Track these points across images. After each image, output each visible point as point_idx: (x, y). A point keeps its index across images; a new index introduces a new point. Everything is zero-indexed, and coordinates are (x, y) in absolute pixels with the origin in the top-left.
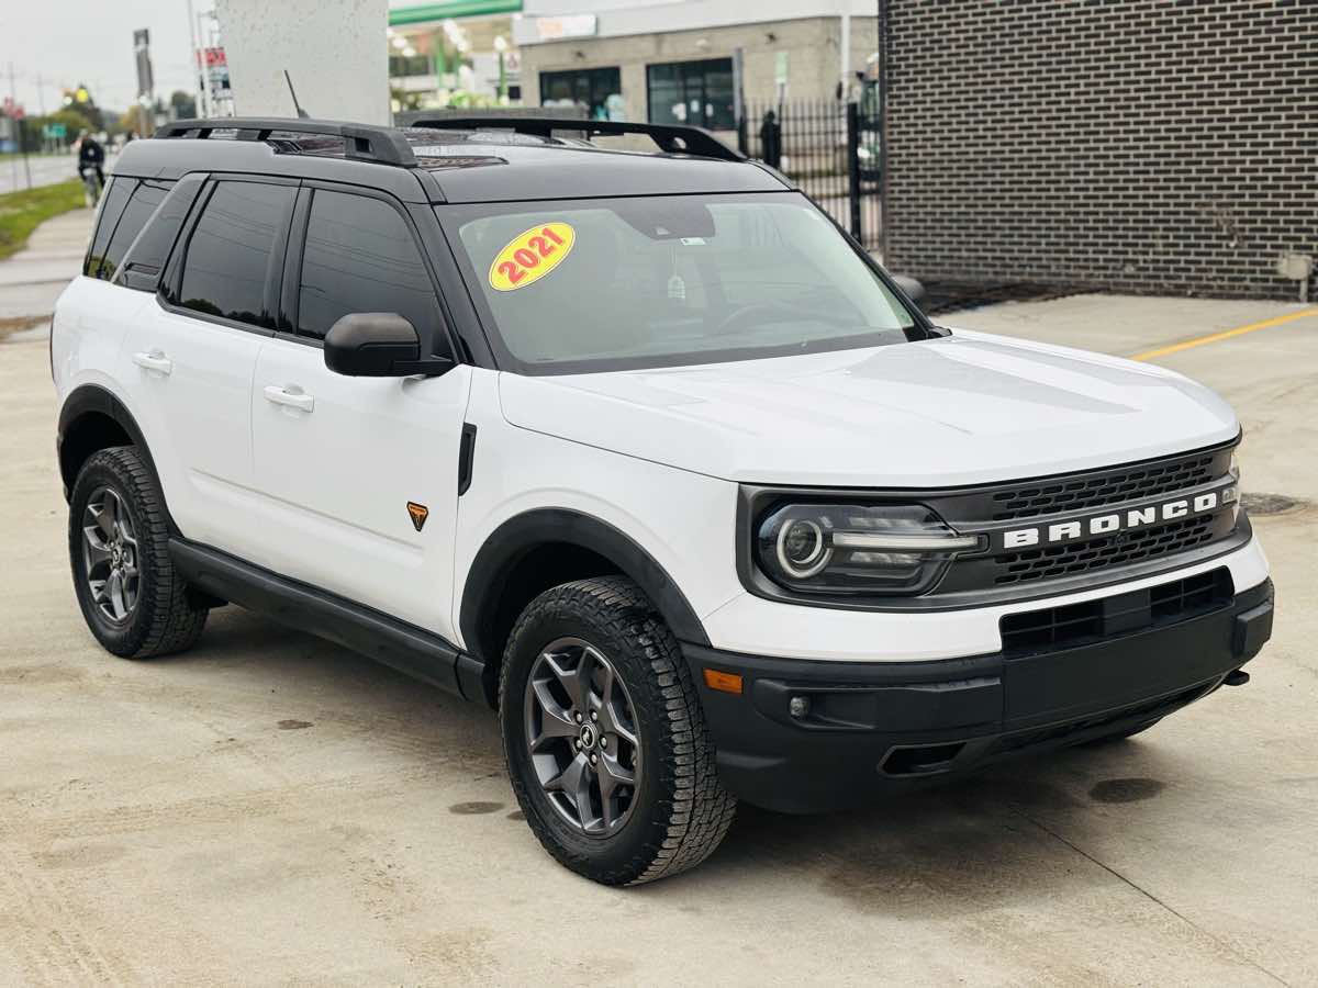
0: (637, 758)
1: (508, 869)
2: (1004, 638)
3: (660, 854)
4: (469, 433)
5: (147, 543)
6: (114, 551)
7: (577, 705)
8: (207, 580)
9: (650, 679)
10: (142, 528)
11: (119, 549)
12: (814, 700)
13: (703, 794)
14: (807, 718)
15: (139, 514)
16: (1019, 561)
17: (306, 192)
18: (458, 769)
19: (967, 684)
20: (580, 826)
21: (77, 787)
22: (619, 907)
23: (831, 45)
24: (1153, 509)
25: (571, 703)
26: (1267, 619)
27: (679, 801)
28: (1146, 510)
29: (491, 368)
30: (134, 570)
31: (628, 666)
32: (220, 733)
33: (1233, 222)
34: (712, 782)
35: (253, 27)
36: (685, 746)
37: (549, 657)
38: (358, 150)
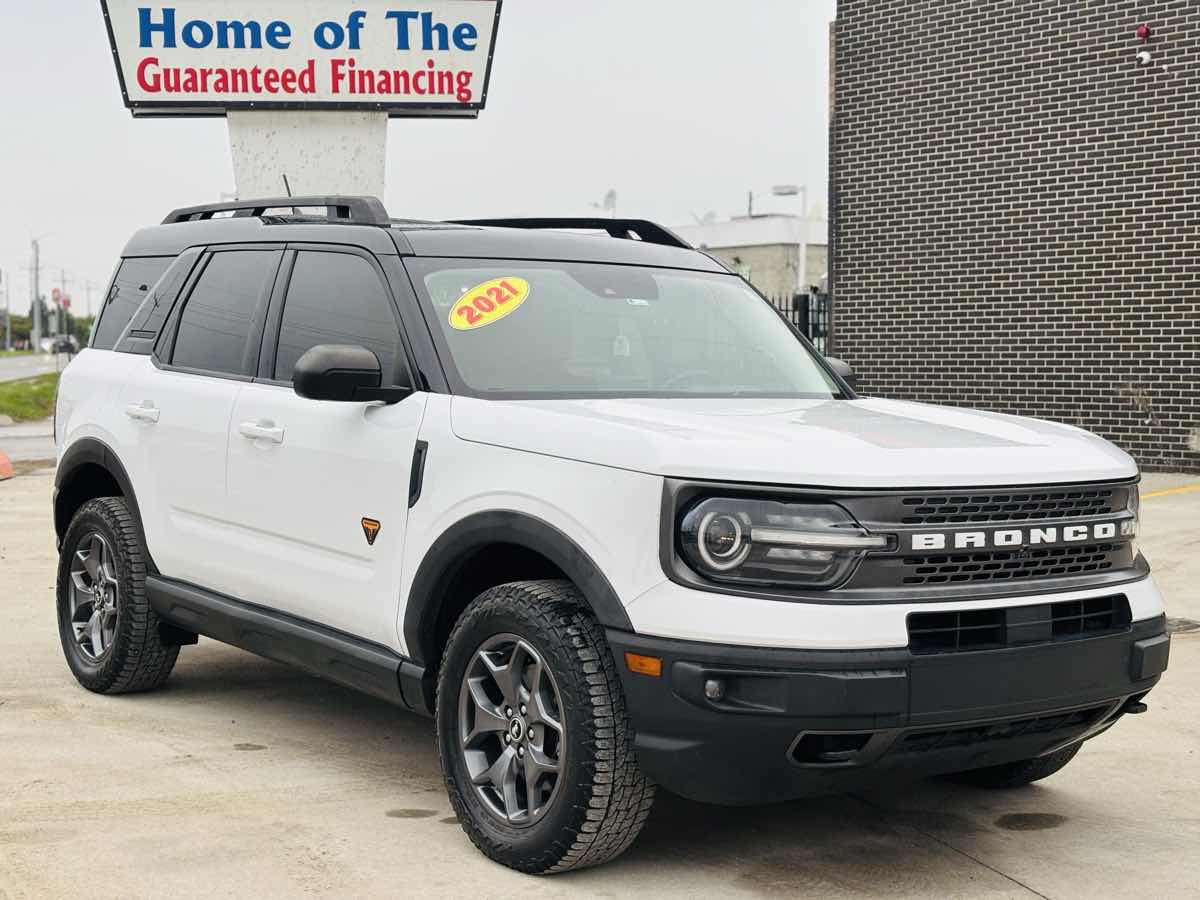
0: (561, 747)
1: (436, 858)
2: (911, 637)
3: (580, 838)
4: (421, 449)
5: (127, 581)
6: (96, 593)
7: (508, 700)
8: (178, 613)
9: (576, 666)
10: (122, 567)
11: (102, 591)
12: (729, 683)
13: (621, 779)
14: (722, 700)
15: (121, 554)
16: (926, 564)
17: (290, 254)
18: (398, 784)
19: (875, 673)
20: (506, 817)
21: (40, 785)
22: (540, 890)
23: (791, 268)
24: (1054, 530)
25: (502, 698)
26: (1164, 649)
27: (598, 784)
28: (1048, 530)
29: (443, 393)
30: (112, 608)
31: (556, 654)
32: (180, 751)
33: (1147, 401)
34: (632, 769)
35: (264, 167)
36: (605, 731)
37: (483, 654)
38: (339, 216)
